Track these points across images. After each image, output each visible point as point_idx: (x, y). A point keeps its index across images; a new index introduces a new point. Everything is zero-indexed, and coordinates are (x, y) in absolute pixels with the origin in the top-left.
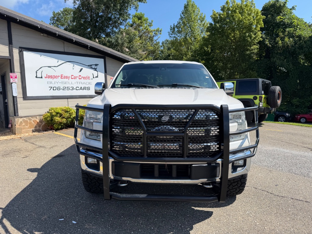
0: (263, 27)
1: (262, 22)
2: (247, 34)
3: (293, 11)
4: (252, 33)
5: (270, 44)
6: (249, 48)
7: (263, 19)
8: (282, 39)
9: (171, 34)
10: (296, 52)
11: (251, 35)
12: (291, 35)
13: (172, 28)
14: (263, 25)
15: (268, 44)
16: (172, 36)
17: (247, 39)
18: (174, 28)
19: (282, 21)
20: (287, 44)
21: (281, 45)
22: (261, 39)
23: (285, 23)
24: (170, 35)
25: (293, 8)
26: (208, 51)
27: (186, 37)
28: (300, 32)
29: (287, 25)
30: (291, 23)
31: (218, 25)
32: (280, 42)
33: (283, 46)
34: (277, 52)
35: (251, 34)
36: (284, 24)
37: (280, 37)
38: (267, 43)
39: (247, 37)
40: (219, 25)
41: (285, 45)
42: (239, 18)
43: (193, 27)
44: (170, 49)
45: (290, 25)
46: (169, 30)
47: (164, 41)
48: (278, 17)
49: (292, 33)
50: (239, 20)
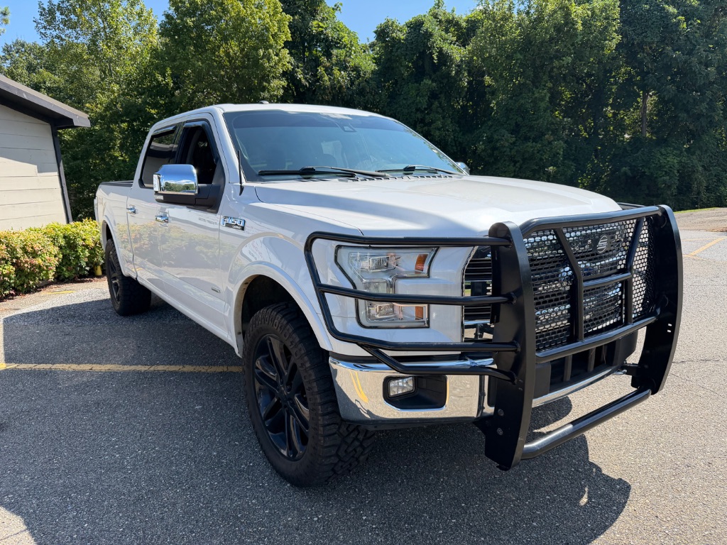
0: (290, 39)
1: (287, 29)
2: (261, 52)
3: (337, 13)
4: (271, 51)
5: (305, 78)
6: (267, 85)
7: (290, 22)
8: (329, 70)
9: (45, 28)
10: (354, 100)
11: (270, 54)
12: (343, 66)
13: (44, 9)
14: (290, 35)
15: (303, 80)
16: (48, 32)
17: (262, 64)
18: (51, 12)
19: (322, 31)
20: (339, 82)
21: (328, 83)
22: (290, 67)
23: (328, 37)
24: (43, 31)
25: (336, 8)
26: (167, 84)
27: (94, 42)
28: (357, 61)
29: (332, 41)
30: (338, 39)
31: (190, 21)
32: (326, 78)
33: (333, 87)
34: (322, 98)
35: (268, 52)
36: (326, 39)
37: (324, 67)
38: (299, 76)
39: (262, 59)
40: (193, 22)
41: (335, 84)
42: (239, 12)
43: (113, 17)
44: (34, 70)
45: (337, 43)
46: (38, 17)
47: (10, 43)
48: (315, 23)
49: (344, 61)
50: (238, 14)
